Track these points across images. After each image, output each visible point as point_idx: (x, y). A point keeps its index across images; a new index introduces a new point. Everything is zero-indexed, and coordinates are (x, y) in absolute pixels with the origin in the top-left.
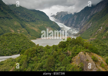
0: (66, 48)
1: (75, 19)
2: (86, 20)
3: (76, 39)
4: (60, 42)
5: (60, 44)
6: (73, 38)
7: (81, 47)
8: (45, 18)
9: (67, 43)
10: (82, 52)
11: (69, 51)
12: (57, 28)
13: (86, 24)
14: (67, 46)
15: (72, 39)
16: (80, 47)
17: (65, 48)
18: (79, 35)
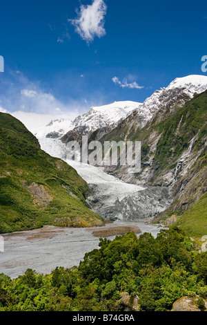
0: (113, 283)
1: (153, 148)
2: (200, 152)
3: (160, 237)
4: (87, 255)
5: (85, 262)
6: (143, 232)
7: (182, 274)
8: (21, 145)
9: (120, 259)
10: (188, 301)
11: (128, 297)
12: (76, 188)
13: (199, 168)
14: (118, 273)
15: (141, 237)
16: (177, 273)
17: (110, 280)
18: (174, 219)
